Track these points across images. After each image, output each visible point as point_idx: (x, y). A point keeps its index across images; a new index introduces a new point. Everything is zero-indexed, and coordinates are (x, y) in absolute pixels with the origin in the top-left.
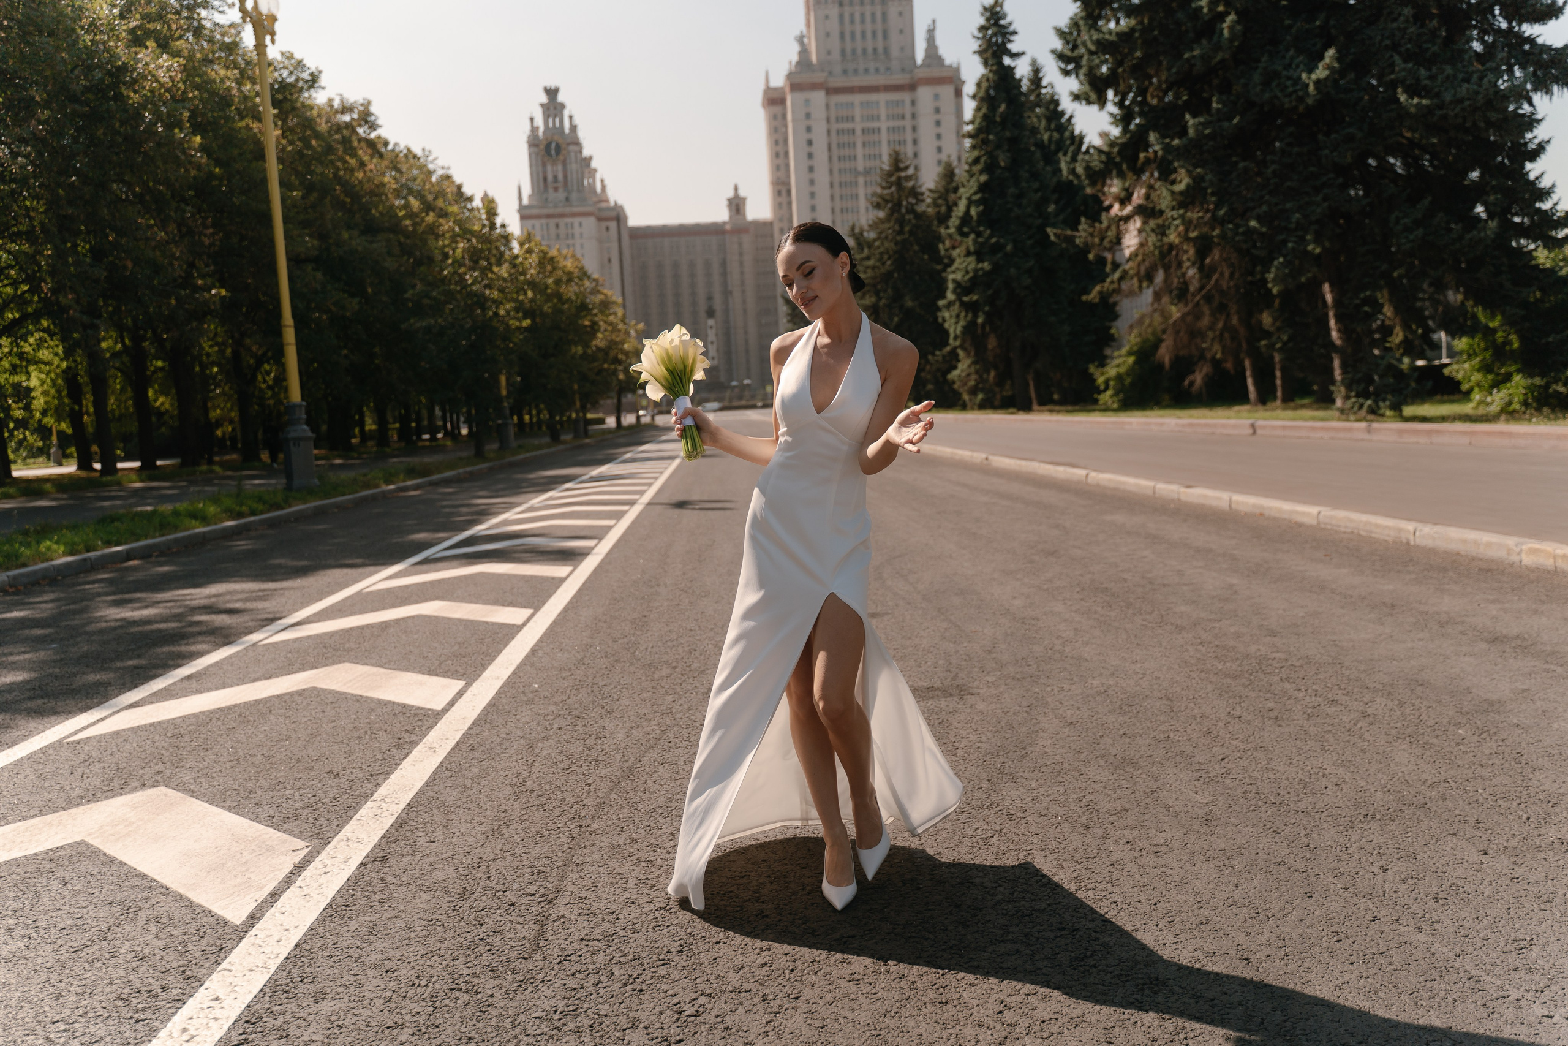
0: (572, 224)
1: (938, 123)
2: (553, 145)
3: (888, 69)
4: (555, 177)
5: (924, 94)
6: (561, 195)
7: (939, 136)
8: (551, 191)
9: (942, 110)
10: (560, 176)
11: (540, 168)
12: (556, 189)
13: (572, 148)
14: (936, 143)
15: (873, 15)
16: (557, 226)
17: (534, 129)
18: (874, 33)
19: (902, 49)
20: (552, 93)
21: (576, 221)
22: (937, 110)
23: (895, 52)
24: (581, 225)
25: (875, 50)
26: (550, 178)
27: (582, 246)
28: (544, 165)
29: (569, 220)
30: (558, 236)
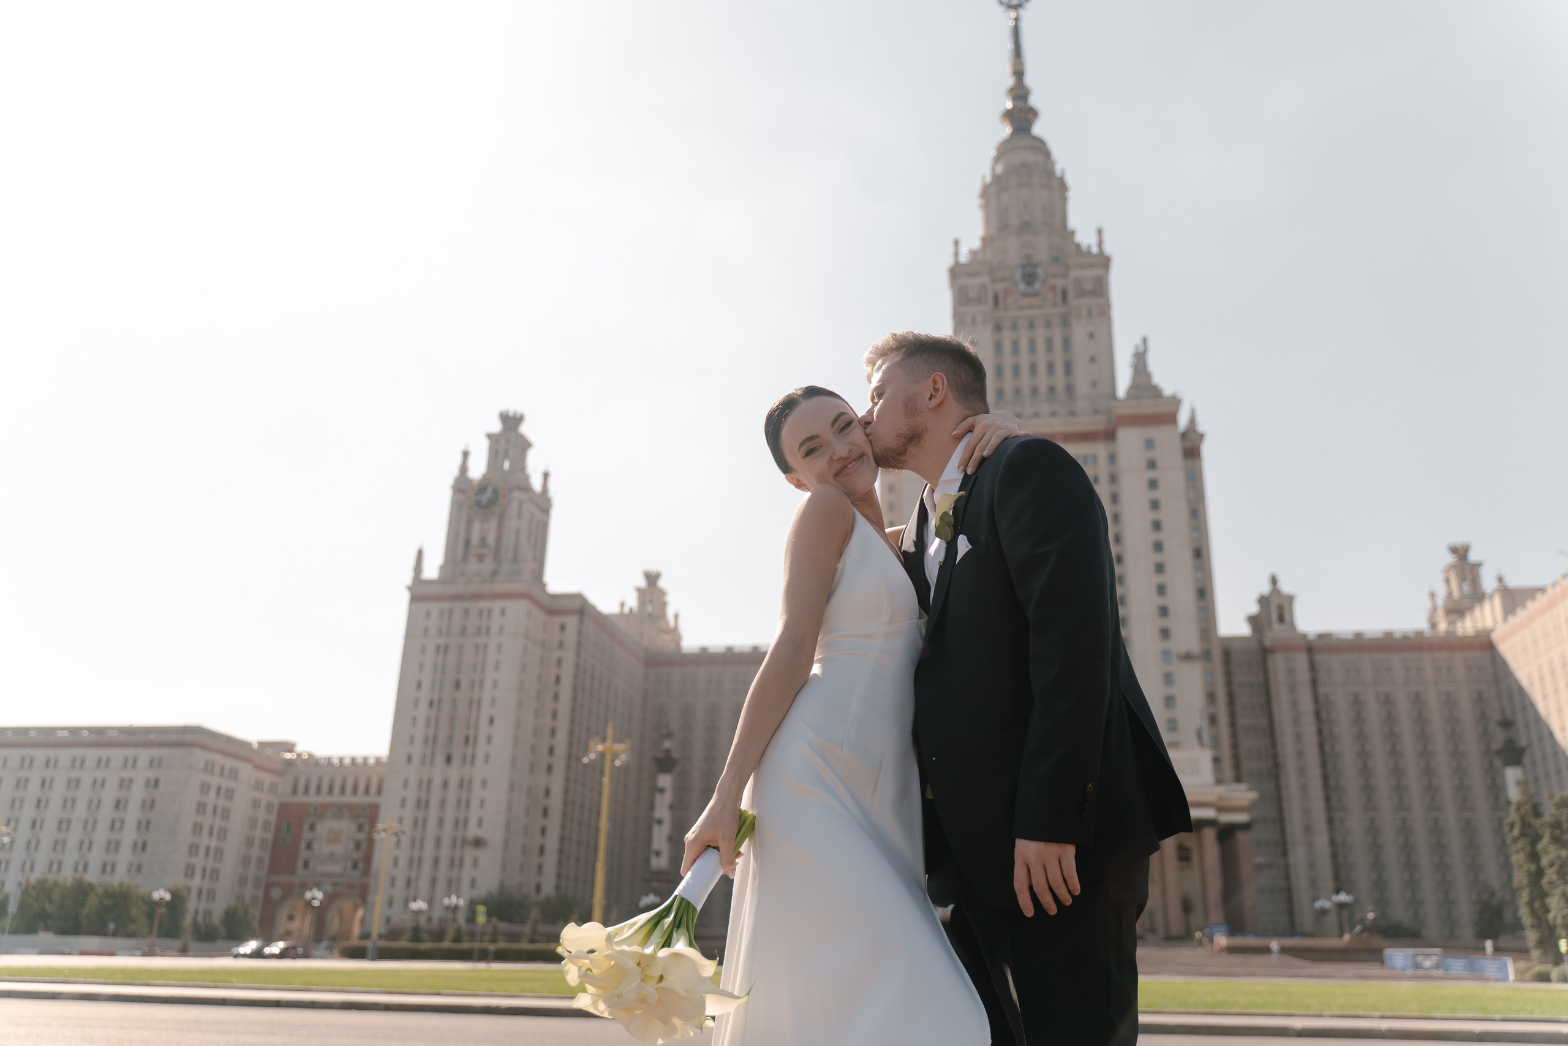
0: (490, 611)
1: (1153, 484)
2: (490, 490)
3: (1072, 413)
4: (483, 542)
5: (1129, 440)
6: (487, 566)
7: (1155, 505)
8: (473, 560)
9: (1160, 463)
10: (491, 539)
11: (463, 527)
12: (481, 558)
13: (517, 495)
14: (1151, 516)
15: (1049, 343)
16: (466, 612)
17: (464, 469)
18: (1050, 368)
19: (1094, 384)
20: (511, 422)
21: (497, 606)
22: (1152, 464)
23: (1082, 387)
24: (503, 612)
25: (1052, 390)
26: (475, 539)
27: (499, 648)
28: (469, 522)
29: (484, 605)
30: (463, 630)
